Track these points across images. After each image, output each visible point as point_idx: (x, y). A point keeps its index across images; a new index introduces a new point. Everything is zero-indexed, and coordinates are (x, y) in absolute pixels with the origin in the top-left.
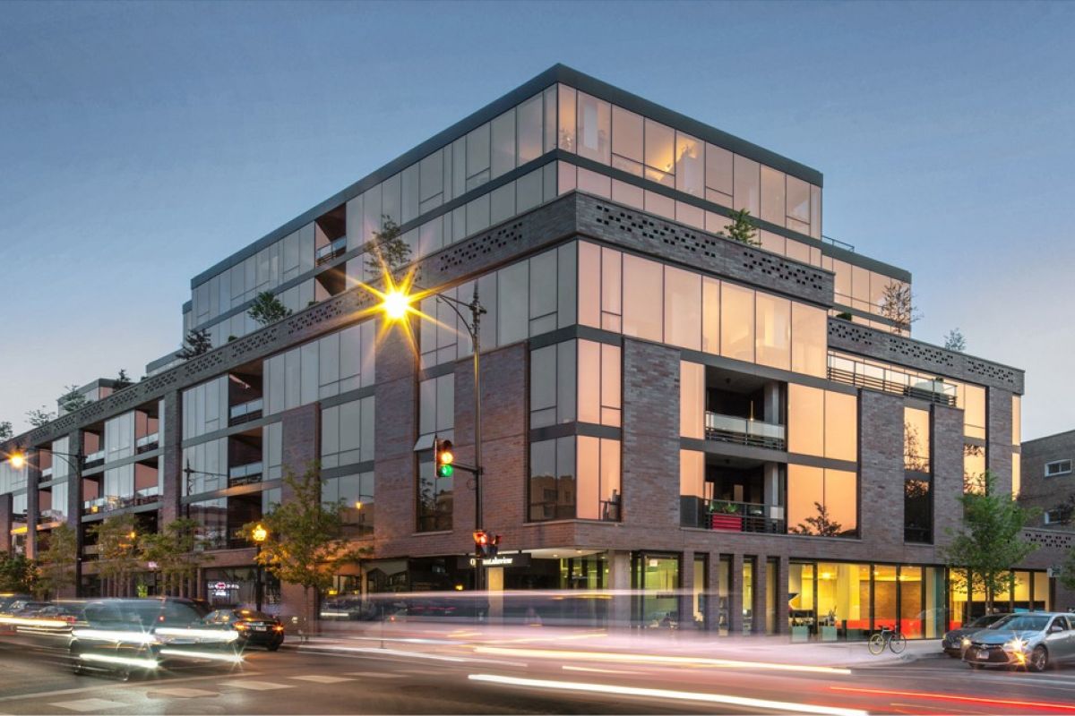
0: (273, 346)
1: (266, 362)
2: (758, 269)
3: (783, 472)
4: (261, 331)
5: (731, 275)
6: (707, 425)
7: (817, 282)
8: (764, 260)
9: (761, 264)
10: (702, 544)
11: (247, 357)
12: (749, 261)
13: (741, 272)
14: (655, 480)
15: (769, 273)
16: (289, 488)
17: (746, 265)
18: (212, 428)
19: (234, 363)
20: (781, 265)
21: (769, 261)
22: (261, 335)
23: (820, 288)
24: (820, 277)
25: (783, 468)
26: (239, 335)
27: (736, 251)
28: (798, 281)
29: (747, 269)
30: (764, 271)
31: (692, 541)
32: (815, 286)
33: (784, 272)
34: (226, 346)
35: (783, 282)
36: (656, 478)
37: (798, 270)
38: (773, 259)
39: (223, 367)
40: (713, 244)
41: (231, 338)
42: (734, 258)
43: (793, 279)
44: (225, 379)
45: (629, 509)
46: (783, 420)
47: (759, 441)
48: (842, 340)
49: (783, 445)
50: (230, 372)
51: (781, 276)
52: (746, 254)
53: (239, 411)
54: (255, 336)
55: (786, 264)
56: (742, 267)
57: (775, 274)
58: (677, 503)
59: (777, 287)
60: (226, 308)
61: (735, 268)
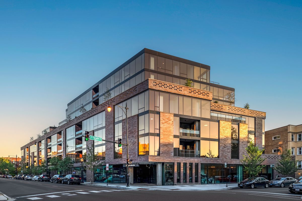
0: (84, 118)
1: (83, 122)
2: (192, 93)
3: (199, 142)
4: (82, 115)
5: (186, 95)
6: (180, 132)
7: (208, 95)
8: (194, 90)
9: (193, 92)
10: (179, 160)
11: (79, 121)
12: (190, 91)
13: (188, 94)
14: (167, 146)
15: (195, 93)
16: (88, 150)
17: (189, 92)
18: (72, 137)
19: (76, 123)
20: (199, 91)
21: (195, 91)
22: (82, 116)
23: (209, 96)
24: (209, 93)
25: (199, 141)
26: (77, 116)
27: (187, 89)
28: (203, 95)
29: (190, 93)
30: (194, 93)
31: (176, 160)
32: (207, 96)
33: (199, 93)
34: (75, 119)
35: (199, 95)
36: (168, 145)
37: (203, 92)
38: (196, 90)
39: (74, 123)
40: (181, 88)
41: (76, 117)
42: (186, 91)
43: (201, 94)
44: (75, 126)
45: (161, 152)
46: (199, 129)
47: (193, 135)
48: (215, 108)
49: (199, 136)
50: (76, 124)
51: (199, 94)
52: (189, 89)
53: (77, 133)
54: (80, 116)
55: (200, 91)
56: (189, 93)
57: (197, 94)
58: (173, 151)
59: (197, 97)
60: (74, 110)
61: (187, 93)
